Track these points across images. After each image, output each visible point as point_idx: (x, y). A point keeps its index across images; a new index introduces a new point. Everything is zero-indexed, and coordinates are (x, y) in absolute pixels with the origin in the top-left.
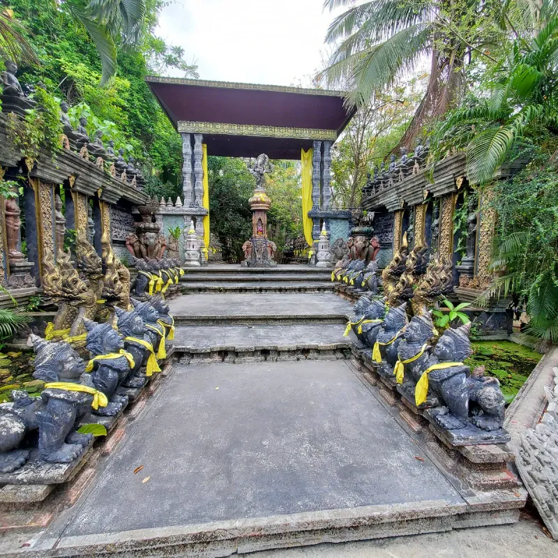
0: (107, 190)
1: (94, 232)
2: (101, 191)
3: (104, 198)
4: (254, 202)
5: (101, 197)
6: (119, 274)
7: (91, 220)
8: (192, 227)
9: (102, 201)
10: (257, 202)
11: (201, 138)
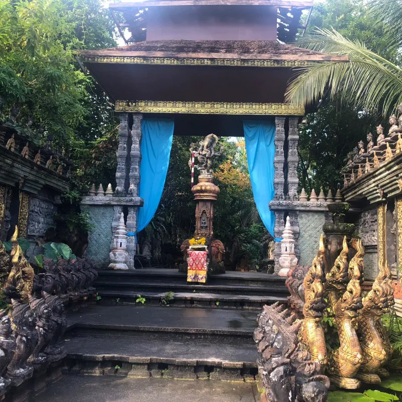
0: (28, 179)
1: (10, 226)
2: (22, 181)
3: (25, 189)
4: (198, 191)
5: (23, 187)
6: (24, 273)
7: (8, 213)
8: (122, 220)
9: (22, 191)
10: (201, 191)
11: (141, 117)
